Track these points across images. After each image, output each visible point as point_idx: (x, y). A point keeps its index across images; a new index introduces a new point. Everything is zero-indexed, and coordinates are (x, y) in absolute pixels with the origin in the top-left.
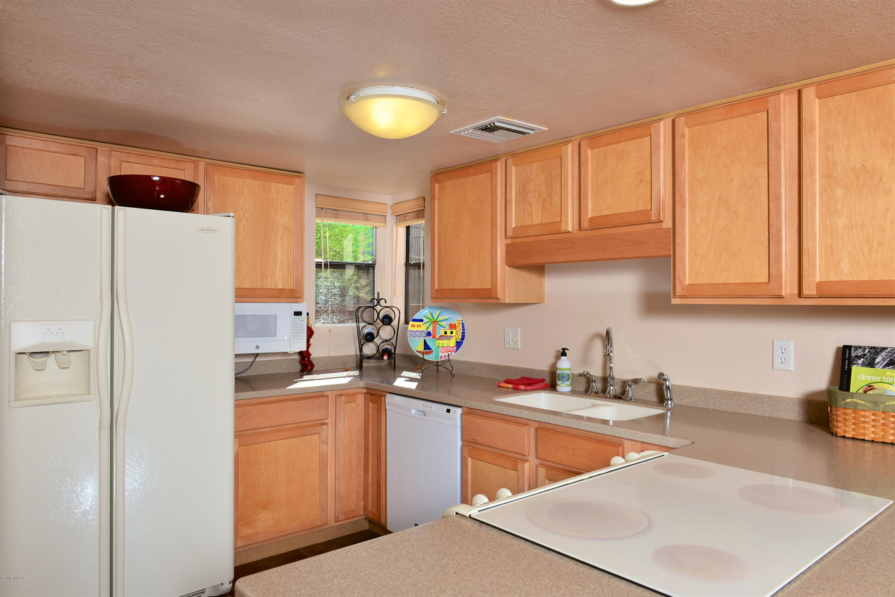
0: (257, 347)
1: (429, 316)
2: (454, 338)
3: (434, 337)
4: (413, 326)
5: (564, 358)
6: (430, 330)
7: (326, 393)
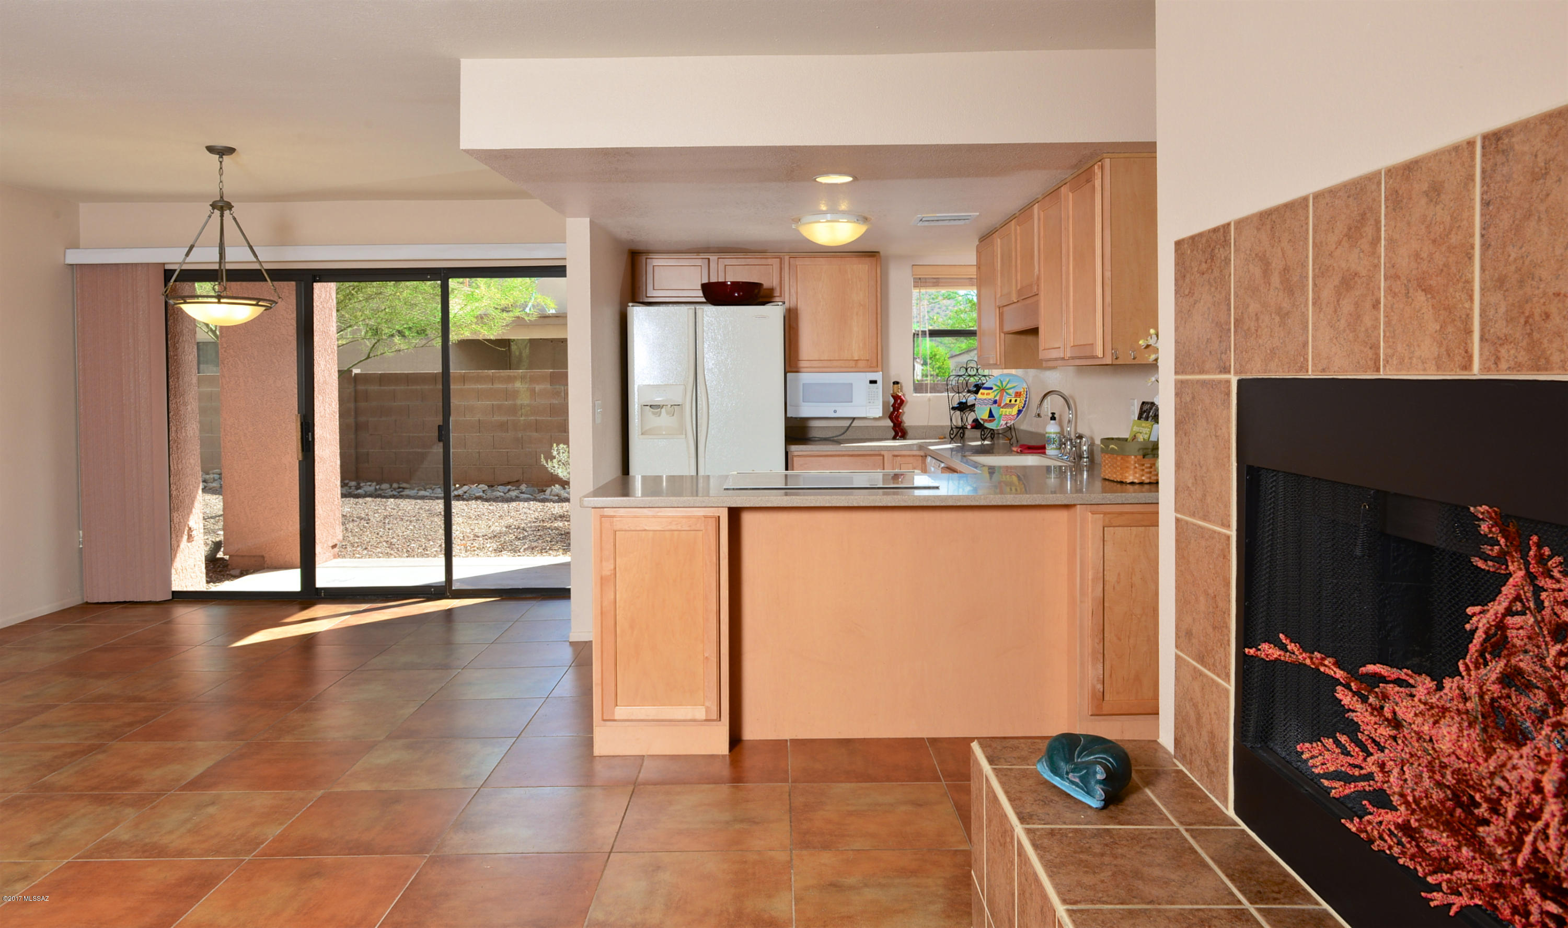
0: (835, 411)
1: (999, 384)
2: (1017, 407)
3: (999, 405)
4: (983, 394)
5: (1053, 422)
6: (997, 398)
7: (882, 453)
